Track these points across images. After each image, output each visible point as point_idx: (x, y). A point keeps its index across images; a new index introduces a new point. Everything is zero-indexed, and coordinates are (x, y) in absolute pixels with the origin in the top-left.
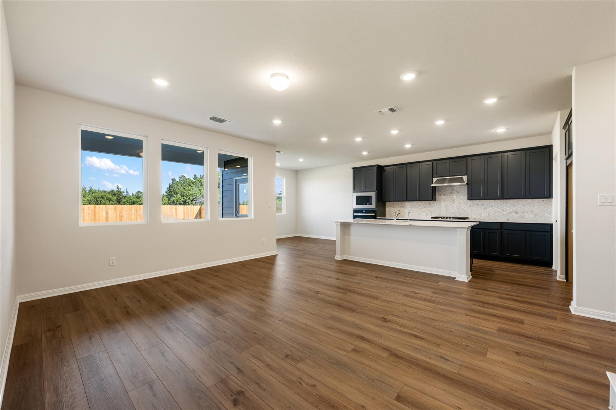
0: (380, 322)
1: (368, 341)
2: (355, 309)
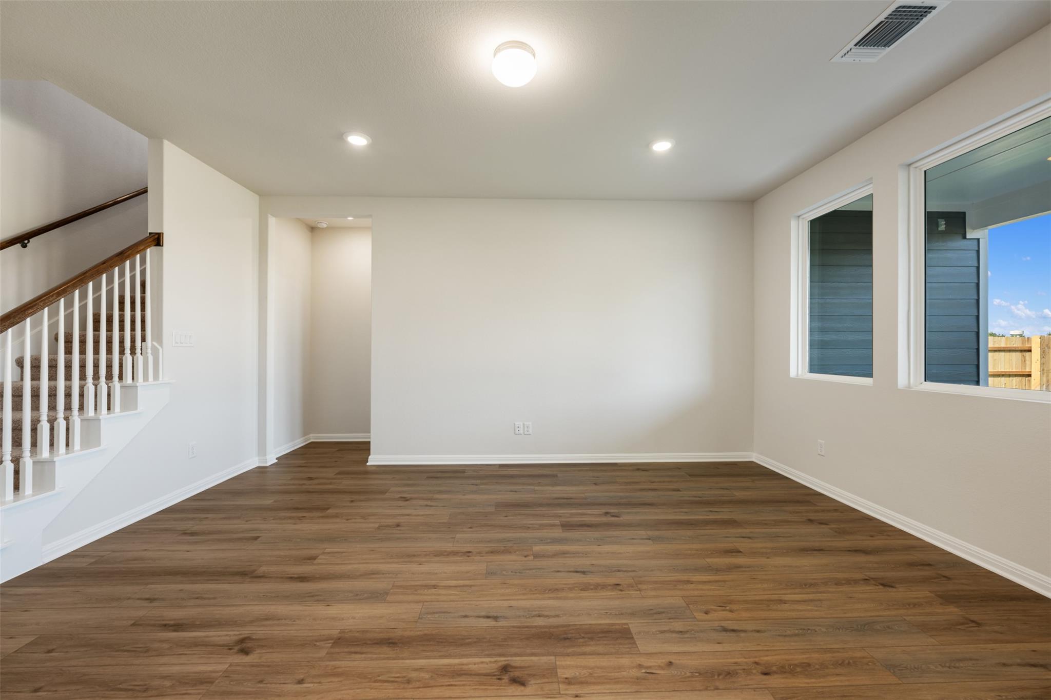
0: (258, 631)
1: (292, 579)
2: (337, 650)
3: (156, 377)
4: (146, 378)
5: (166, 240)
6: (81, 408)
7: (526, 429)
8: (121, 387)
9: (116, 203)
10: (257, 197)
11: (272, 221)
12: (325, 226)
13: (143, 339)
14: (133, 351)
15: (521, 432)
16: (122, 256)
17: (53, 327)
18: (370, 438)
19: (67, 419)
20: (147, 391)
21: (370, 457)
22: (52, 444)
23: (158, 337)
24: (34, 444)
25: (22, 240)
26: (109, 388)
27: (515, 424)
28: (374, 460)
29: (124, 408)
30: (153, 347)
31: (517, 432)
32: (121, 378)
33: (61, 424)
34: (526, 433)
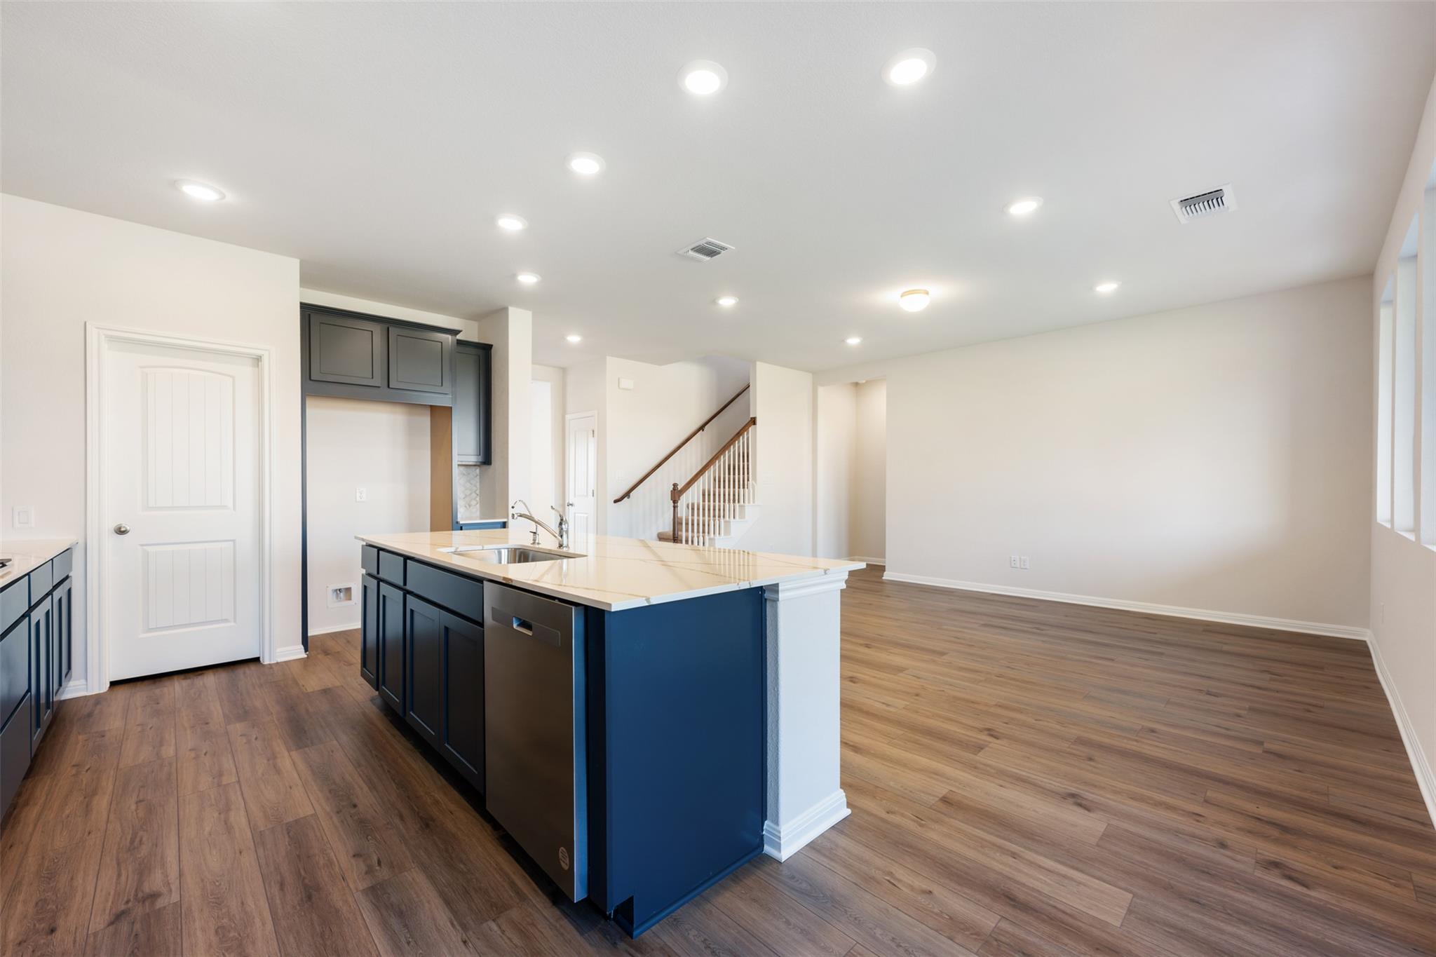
3: (754, 502)
4: (749, 502)
5: (758, 421)
6: (724, 517)
7: (1022, 563)
8: (739, 506)
9: (738, 395)
10: (811, 375)
11: (821, 390)
12: (864, 381)
13: (748, 480)
14: (744, 488)
15: (1018, 566)
16: (739, 434)
17: (714, 472)
18: (885, 562)
19: (719, 520)
20: (750, 509)
21: (885, 573)
22: (714, 533)
23: (755, 479)
24: (709, 533)
25: (702, 428)
26: (734, 506)
27: (1011, 558)
28: (887, 576)
29: (740, 518)
30: (753, 484)
31: (1013, 565)
32: (739, 502)
33: (717, 522)
34: (1022, 566)
